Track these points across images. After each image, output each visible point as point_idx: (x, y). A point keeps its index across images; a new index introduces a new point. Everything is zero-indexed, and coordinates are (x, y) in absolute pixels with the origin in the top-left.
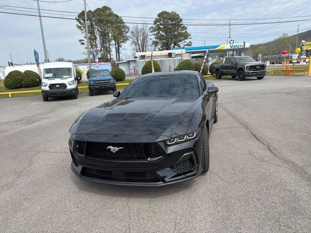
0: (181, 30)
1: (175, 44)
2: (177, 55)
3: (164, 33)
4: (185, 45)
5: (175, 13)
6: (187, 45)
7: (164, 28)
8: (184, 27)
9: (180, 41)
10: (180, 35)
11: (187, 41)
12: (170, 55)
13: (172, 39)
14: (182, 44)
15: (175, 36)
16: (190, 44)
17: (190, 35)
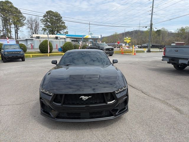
0: (62, 24)
1: (58, 32)
2: (61, 38)
3: (50, 24)
4: (64, 33)
5: (57, 13)
6: (65, 33)
7: (50, 21)
8: (63, 22)
9: (61, 30)
10: (61, 26)
11: (65, 31)
12: (57, 38)
13: (55, 28)
14: (62, 32)
15: (58, 27)
16: (67, 33)
17: (67, 27)
